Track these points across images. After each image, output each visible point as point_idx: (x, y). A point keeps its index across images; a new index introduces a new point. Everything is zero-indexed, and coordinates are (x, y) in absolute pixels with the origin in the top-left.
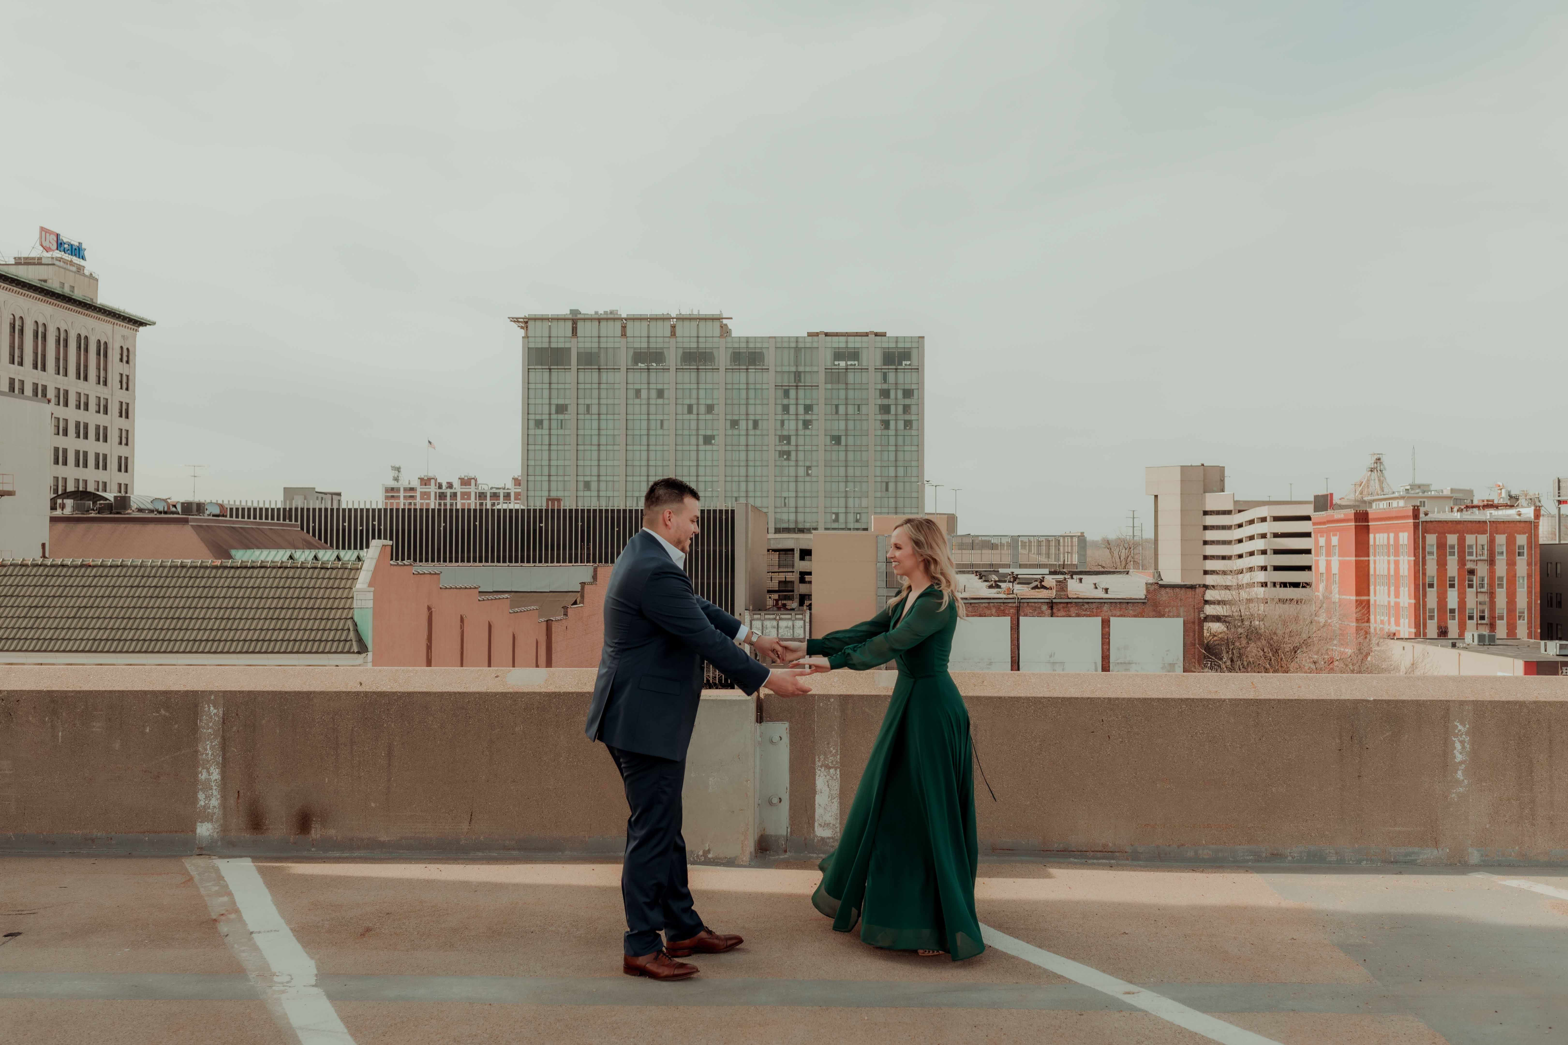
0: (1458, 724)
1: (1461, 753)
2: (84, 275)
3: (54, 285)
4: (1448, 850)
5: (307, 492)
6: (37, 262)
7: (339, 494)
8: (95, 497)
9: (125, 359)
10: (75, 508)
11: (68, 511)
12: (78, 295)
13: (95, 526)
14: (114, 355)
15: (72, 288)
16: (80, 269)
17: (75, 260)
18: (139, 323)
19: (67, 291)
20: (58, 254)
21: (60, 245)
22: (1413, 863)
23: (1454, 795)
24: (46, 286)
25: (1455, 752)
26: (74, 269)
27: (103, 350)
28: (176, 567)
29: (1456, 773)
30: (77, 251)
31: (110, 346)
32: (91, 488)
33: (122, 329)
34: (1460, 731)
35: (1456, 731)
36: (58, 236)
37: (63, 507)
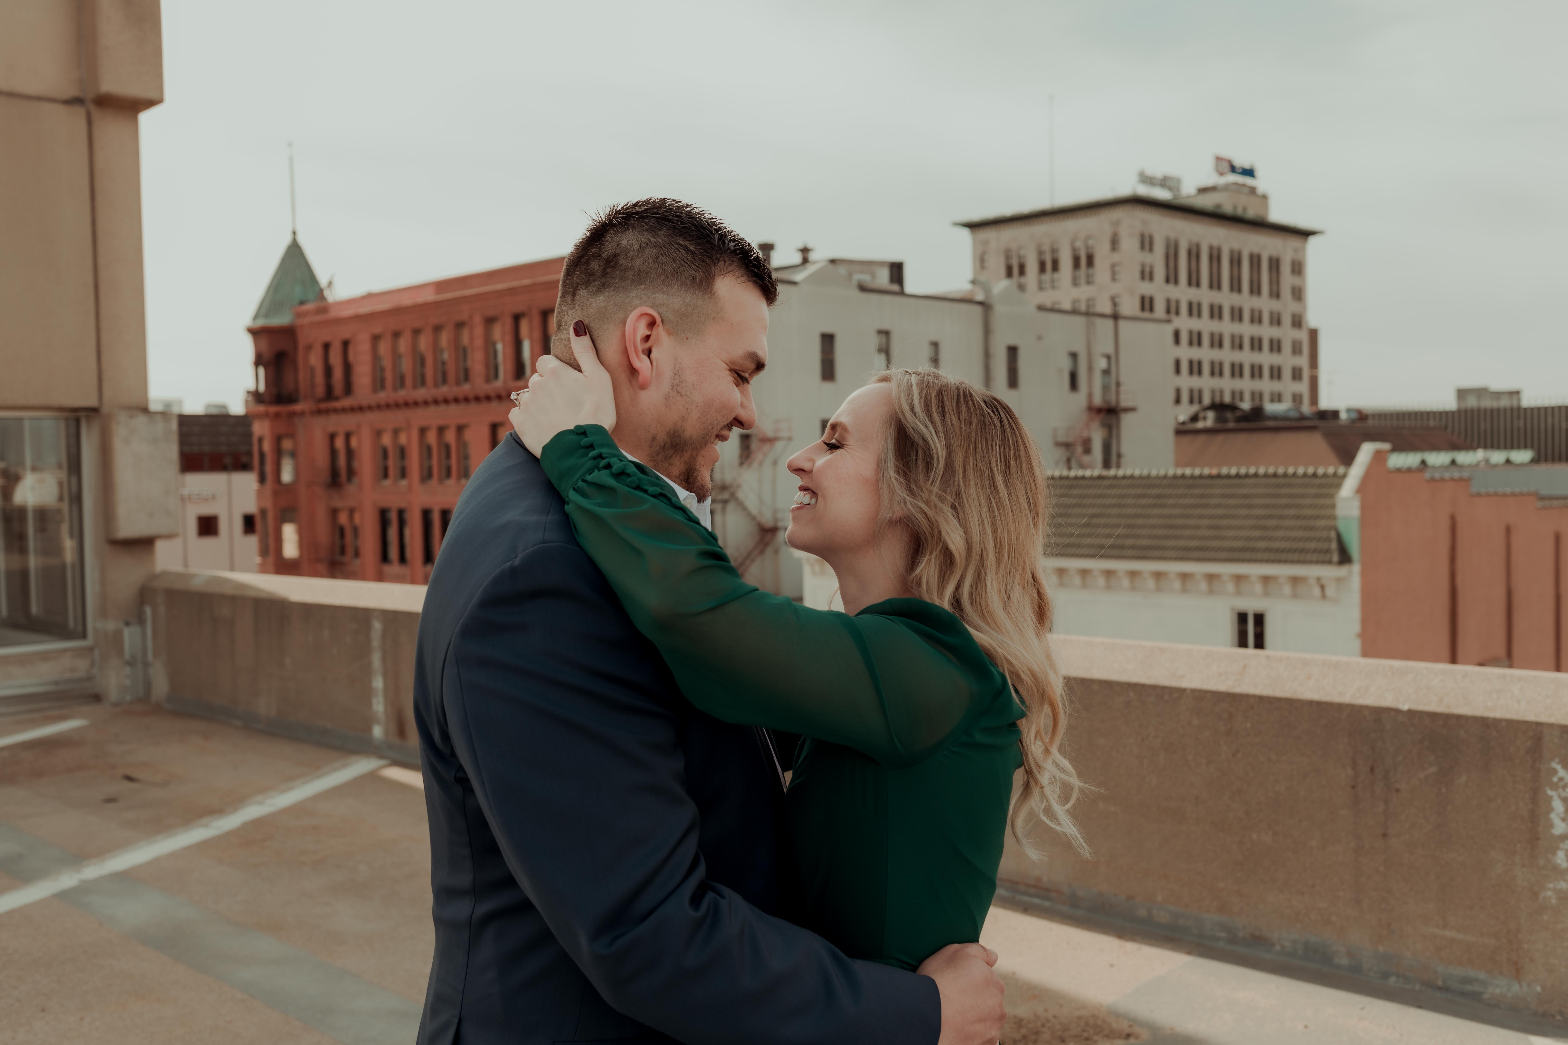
0: (1558, 767)
1: (1563, 820)
2: (1256, 194)
3: (1228, 209)
4: (1539, 989)
5: (1481, 392)
6: (1214, 189)
7: (1519, 392)
8: (1232, 408)
9: (1296, 271)
10: (1218, 419)
11: (1209, 423)
12: (1251, 214)
13: (1232, 436)
14: (1286, 269)
15: (1245, 209)
16: (1253, 190)
17: (1248, 181)
18: (1306, 234)
19: (1239, 212)
20: (1232, 178)
21: (1233, 169)
22: (1476, 996)
23: (1549, 893)
24: (1218, 210)
25: (1553, 816)
26: (1246, 190)
27: (1275, 264)
29: (1554, 854)
30: (1249, 172)
31: (1282, 260)
32: (1227, 399)
33: (1293, 242)
34: (1561, 779)
35: (1555, 779)
36: (1230, 161)
37: (1205, 418)
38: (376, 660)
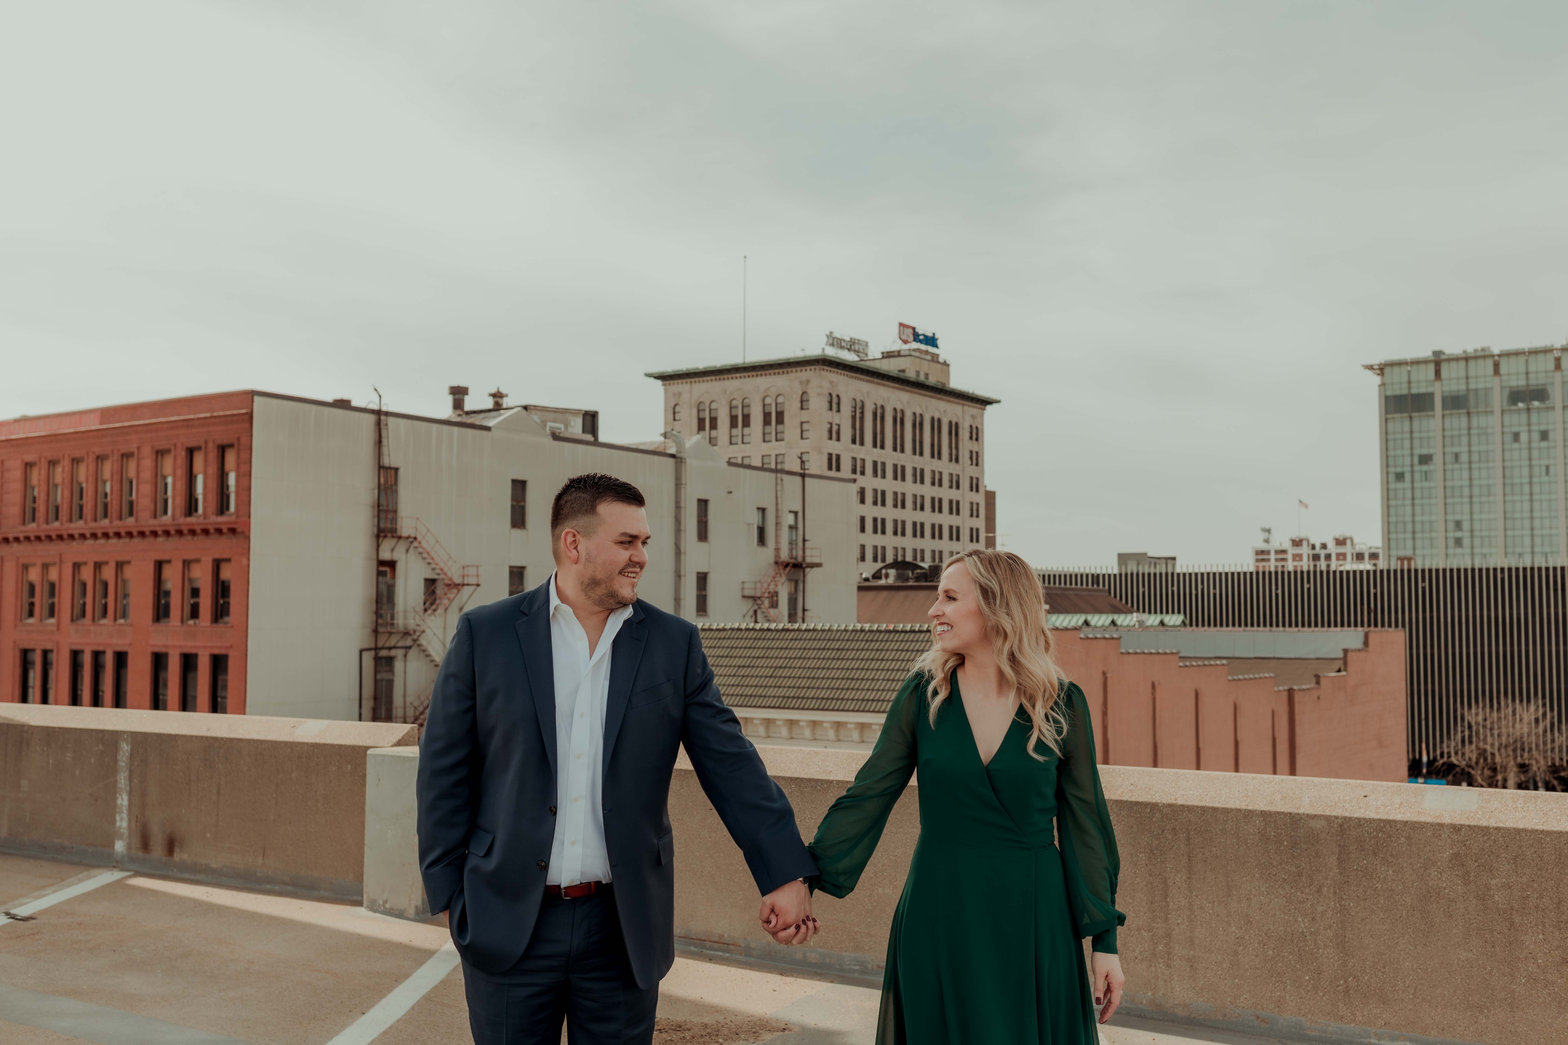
2: (938, 362)
3: (911, 375)
5: (1140, 558)
6: (898, 354)
7: (1174, 559)
8: (913, 566)
9: (974, 436)
10: (899, 577)
11: (891, 581)
12: (932, 381)
13: (912, 594)
14: (964, 434)
15: (927, 375)
16: (935, 358)
17: (931, 349)
18: (984, 402)
19: (922, 378)
20: (914, 345)
21: (916, 337)
24: (902, 375)
26: (929, 357)
27: (954, 429)
28: (857, 631)
30: (931, 341)
31: (960, 426)
32: (909, 557)
33: (971, 410)
36: (914, 329)
37: (887, 576)
38: (122, 779)
